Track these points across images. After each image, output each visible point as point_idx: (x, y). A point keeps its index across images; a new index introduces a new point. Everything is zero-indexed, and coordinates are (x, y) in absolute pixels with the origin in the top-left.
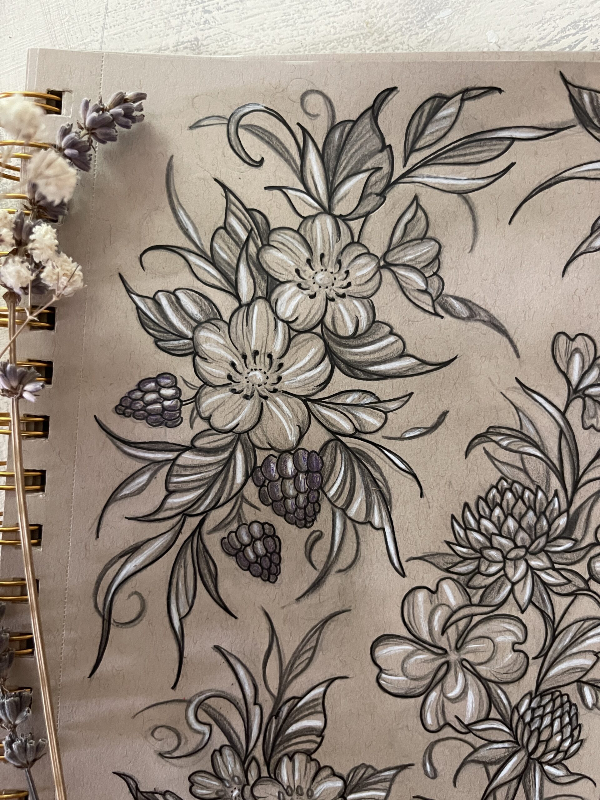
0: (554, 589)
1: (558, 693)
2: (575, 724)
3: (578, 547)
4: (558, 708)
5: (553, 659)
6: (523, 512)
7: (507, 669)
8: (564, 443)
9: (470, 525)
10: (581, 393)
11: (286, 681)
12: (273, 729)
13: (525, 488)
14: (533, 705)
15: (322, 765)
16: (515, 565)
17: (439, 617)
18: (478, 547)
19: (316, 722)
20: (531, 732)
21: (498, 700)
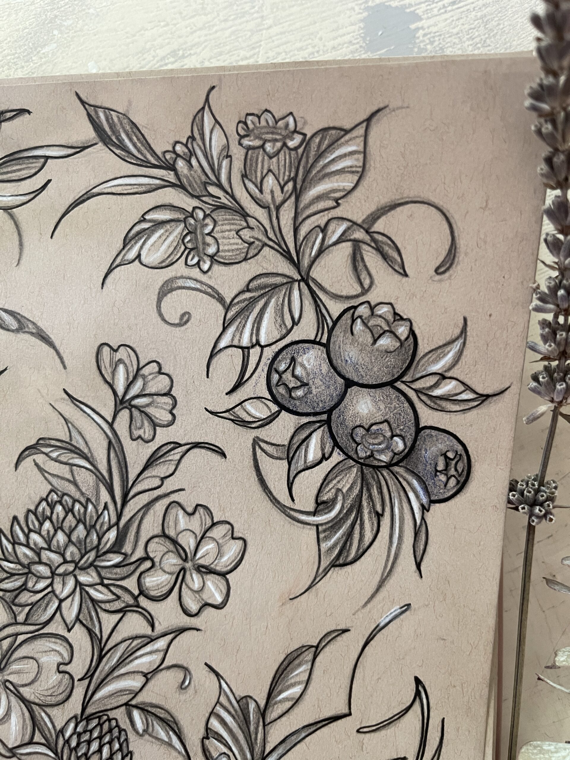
0: (103, 606)
1: (105, 718)
2: (125, 751)
3: (128, 562)
4: (106, 734)
5: (99, 680)
6: (73, 525)
7: (52, 691)
8: (112, 455)
9: (19, 540)
10: (127, 404)
13: (75, 501)
14: (79, 729)
16: (63, 581)
18: (26, 563)
20: (78, 758)
21: (42, 723)
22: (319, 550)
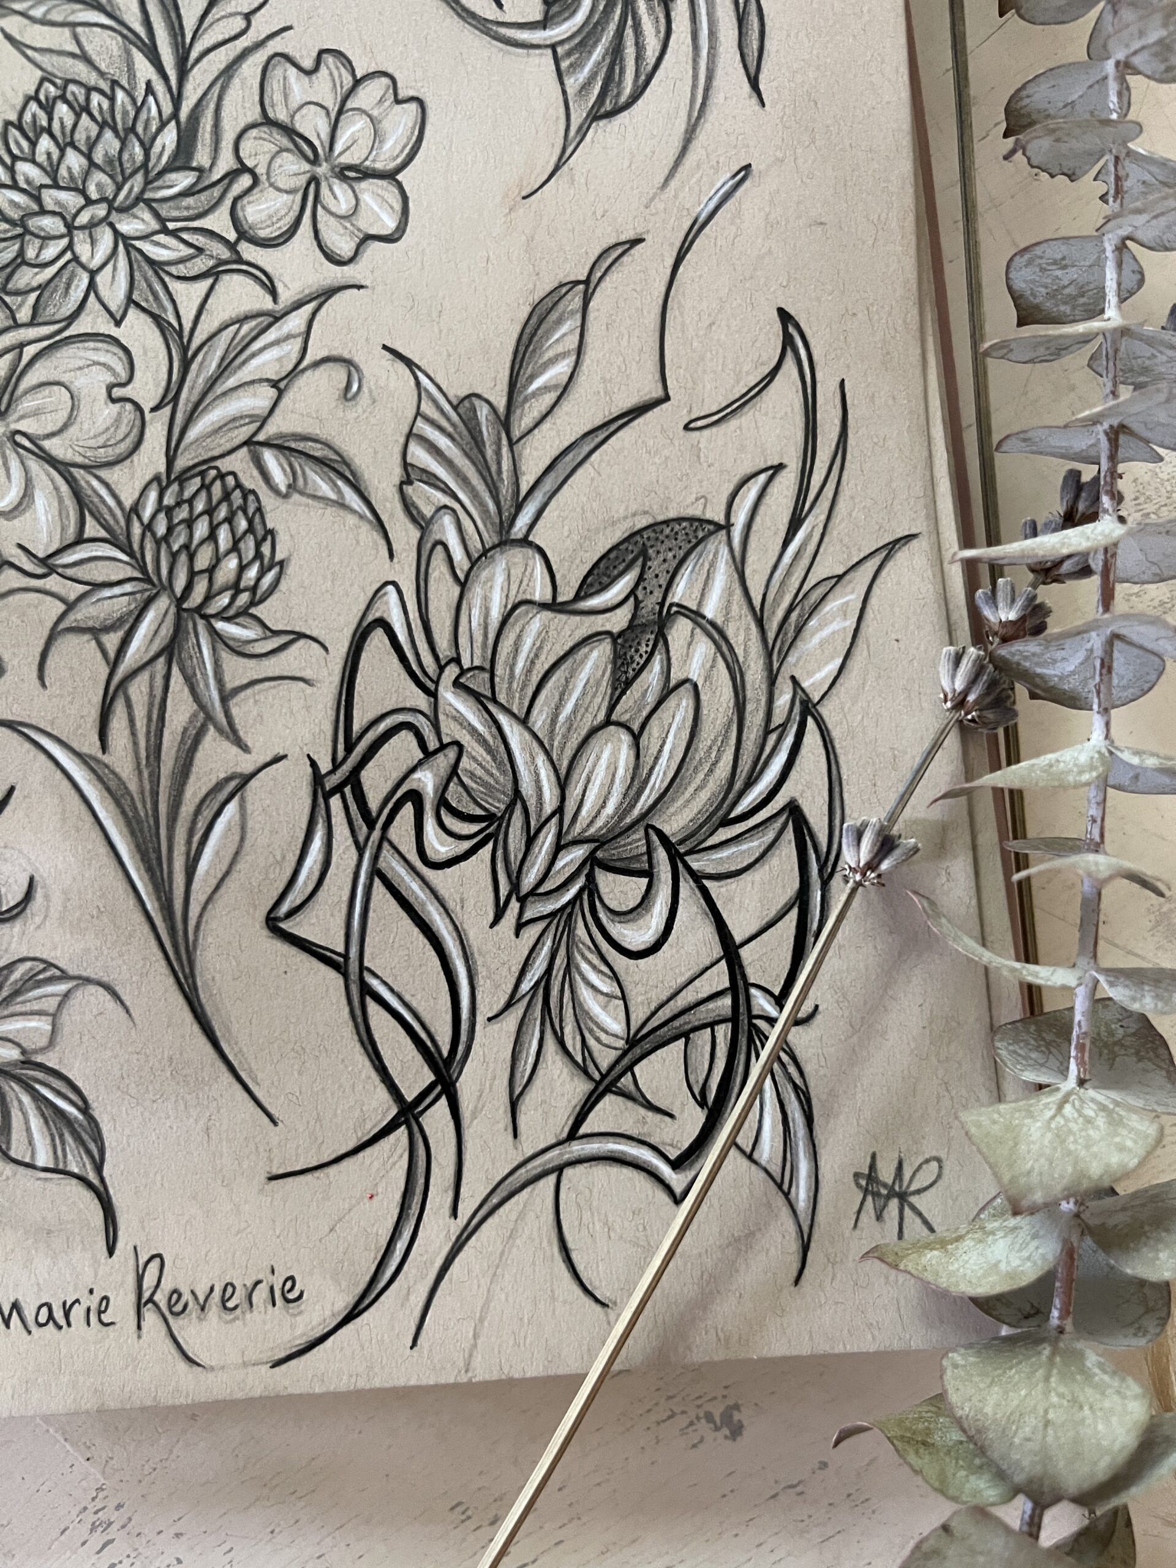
0: (173, 270)
1: (213, 473)
2: (260, 532)
3: (207, 183)
4: (219, 503)
5: (190, 405)
6: (94, 133)
7: (105, 437)
13: (89, 90)
14: (168, 500)
16: (91, 237)
18: (16, 217)
20: (174, 556)
21: (96, 500)
22: (564, 92)
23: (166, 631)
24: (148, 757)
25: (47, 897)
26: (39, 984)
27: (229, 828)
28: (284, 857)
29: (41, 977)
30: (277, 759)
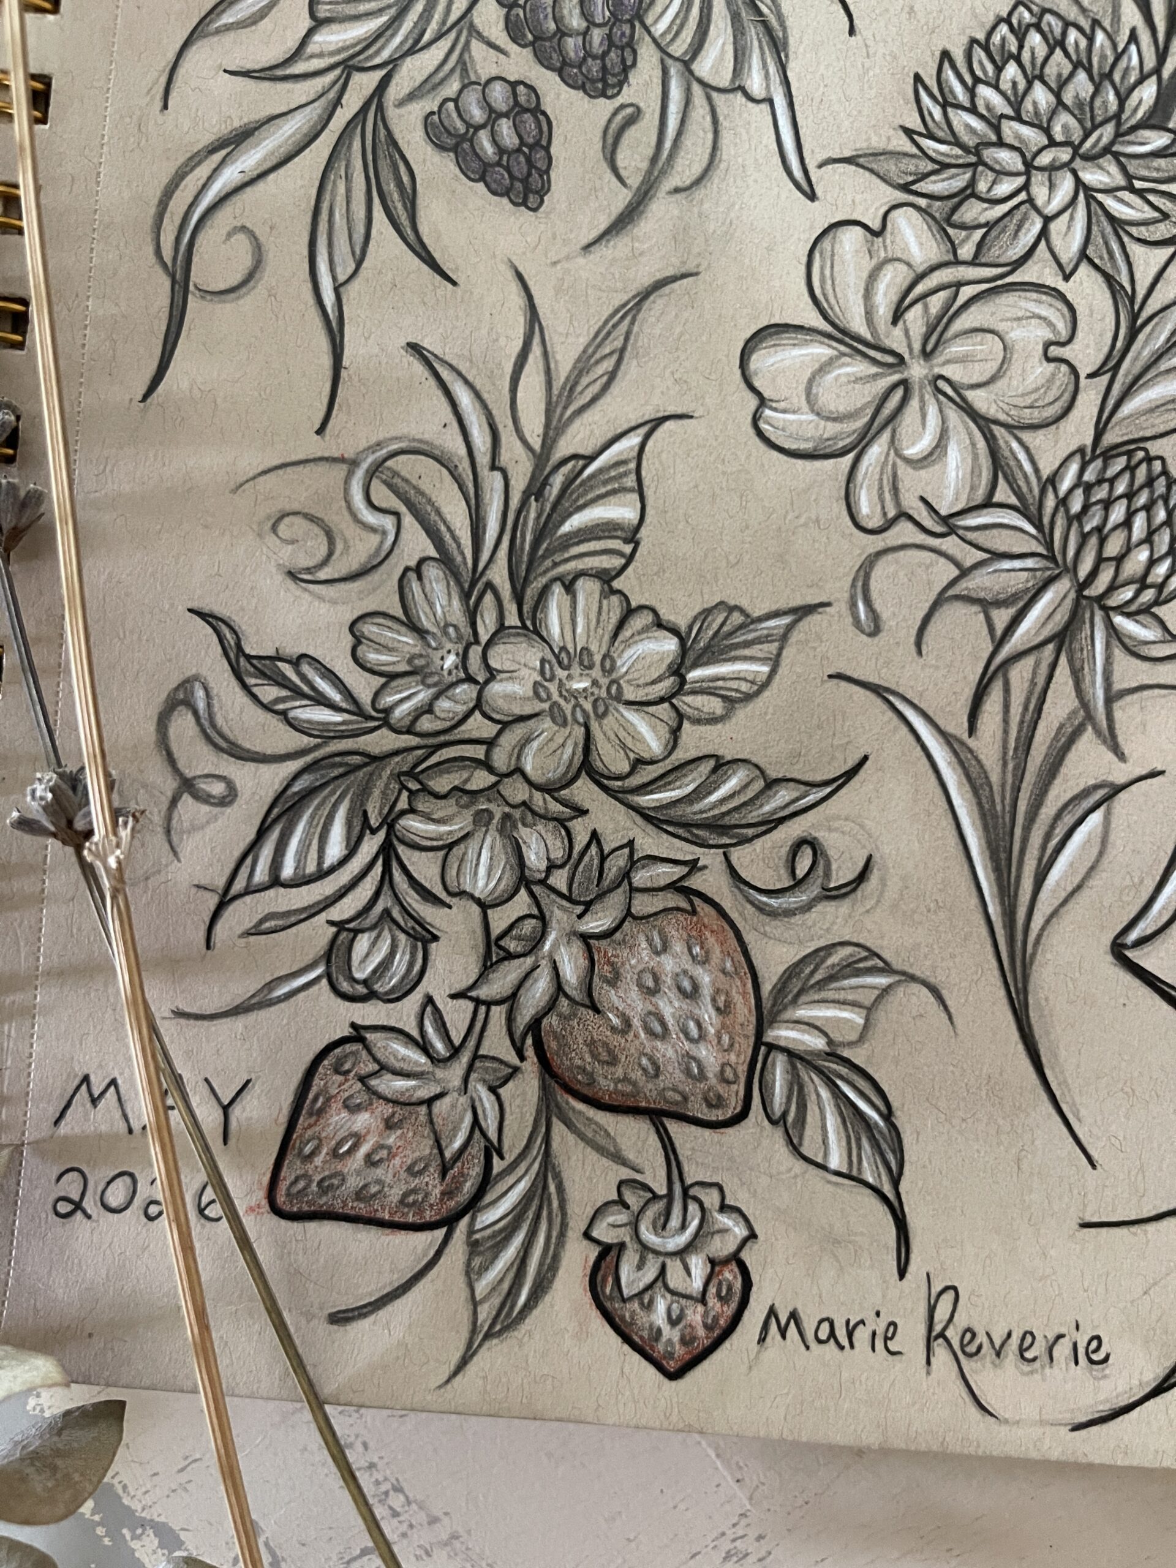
0: (1134, 231)
1: (1141, 454)
4: (1141, 488)
5: (1130, 378)
6: (1066, 72)
7: (1032, 397)
9: (955, 98)
11: (560, 420)
12: (531, 524)
13: (1067, 24)
14: (1089, 476)
15: (634, 604)
16: (1050, 180)
17: (888, 286)
18: (971, 144)
19: (623, 511)
20: (1084, 537)
21: (1012, 463)
23: (1061, 618)
24: (1016, 749)
25: (883, 882)
26: (858, 973)
27: (1088, 841)
28: (1142, 882)
29: (861, 965)
30: (1153, 774)
